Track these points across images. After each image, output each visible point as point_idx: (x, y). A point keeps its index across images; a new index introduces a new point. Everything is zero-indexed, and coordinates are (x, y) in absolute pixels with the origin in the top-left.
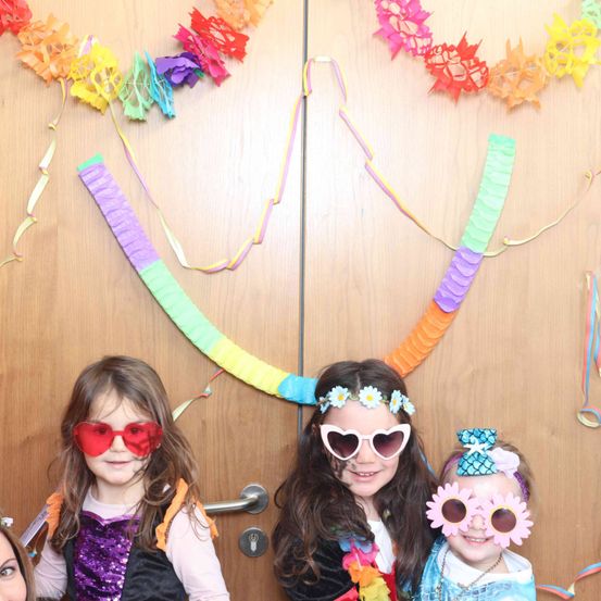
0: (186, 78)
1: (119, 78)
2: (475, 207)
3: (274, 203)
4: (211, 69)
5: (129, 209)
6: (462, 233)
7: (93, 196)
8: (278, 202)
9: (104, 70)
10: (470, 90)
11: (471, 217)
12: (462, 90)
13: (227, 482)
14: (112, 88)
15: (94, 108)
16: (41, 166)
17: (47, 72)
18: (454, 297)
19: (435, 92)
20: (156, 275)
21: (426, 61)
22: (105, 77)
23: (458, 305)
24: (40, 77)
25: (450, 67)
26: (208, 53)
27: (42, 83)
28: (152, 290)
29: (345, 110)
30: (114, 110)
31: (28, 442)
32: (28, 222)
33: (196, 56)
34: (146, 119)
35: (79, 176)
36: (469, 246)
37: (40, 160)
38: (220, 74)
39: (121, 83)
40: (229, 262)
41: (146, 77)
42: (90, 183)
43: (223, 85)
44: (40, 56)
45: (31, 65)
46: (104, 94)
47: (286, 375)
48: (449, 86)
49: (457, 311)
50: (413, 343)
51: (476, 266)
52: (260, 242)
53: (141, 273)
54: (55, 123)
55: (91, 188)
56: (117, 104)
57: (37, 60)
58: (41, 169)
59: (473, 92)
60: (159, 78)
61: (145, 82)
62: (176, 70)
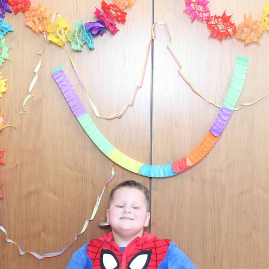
0: (99, 32)
1: (69, 32)
2: (230, 89)
3: (138, 88)
4: (110, 27)
5: (74, 91)
6: (223, 101)
7: (58, 84)
8: (141, 87)
9: (63, 29)
10: (227, 36)
11: (228, 94)
12: (224, 36)
14: (66, 36)
15: (59, 46)
16: (35, 71)
17: (38, 29)
18: (219, 130)
19: (212, 37)
20: (85, 121)
21: (207, 23)
22: (63, 32)
23: (221, 133)
24: (34, 32)
25: (218, 26)
26: (108, 21)
27: (36, 34)
28: (83, 127)
29: (170, 46)
30: (67, 46)
31: (29, 194)
32: (29, 96)
33: (103, 22)
34: (82, 50)
35: (52, 76)
36: (227, 106)
37: (34, 69)
38: (114, 29)
39: (70, 34)
40: (118, 115)
41: (81, 31)
42: (57, 79)
43: (115, 35)
44: (34, 22)
45: (31, 26)
46: (62, 39)
47: (143, 164)
48: (218, 35)
49: (220, 135)
50: (200, 149)
51: (230, 116)
52: (132, 106)
53: (78, 119)
54: (41, 52)
55: (57, 81)
56: (68, 44)
57: (33, 24)
58: (35, 73)
59: (229, 37)
60: (87, 32)
61: (81, 33)
62: (94, 28)
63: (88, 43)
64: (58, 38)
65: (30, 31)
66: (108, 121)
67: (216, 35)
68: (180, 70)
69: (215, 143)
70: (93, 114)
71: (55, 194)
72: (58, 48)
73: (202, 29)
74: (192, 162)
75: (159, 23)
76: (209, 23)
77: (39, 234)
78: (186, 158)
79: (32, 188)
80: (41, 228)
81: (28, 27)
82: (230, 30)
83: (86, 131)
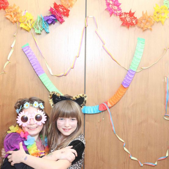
0: (52, 22)
2: (134, 58)
4: (59, 19)
5: (36, 59)
6: (130, 65)
7: (26, 55)
8: (78, 57)
11: (132, 61)
12: (130, 25)
16: (12, 46)
17: (13, 20)
18: (128, 84)
20: (44, 78)
26: (58, 15)
27: (12, 23)
28: (43, 81)
29: (97, 31)
32: (8, 62)
33: (55, 16)
34: (41, 33)
35: (22, 49)
36: (132, 69)
38: (62, 21)
39: (34, 23)
40: (64, 74)
43: (62, 24)
44: (11, 16)
45: (9, 18)
46: (29, 26)
50: (116, 96)
51: (134, 75)
52: (73, 68)
53: (39, 77)
56: (33, 29)
59: (133, 26)
60: (45, 22)
61: (41, 23)
62: (50, 20)
63: (45, 29)
64: (26, 25)
65: (8, 21)
67: (125, 25)
68: (104, 46)
69: (125, 92)
72: (27, 32)
74: (111, 104)
78: (107, 102)
79: (10, 120)
81: (7, 18)
82: (134, 21)
83: (44, 84)
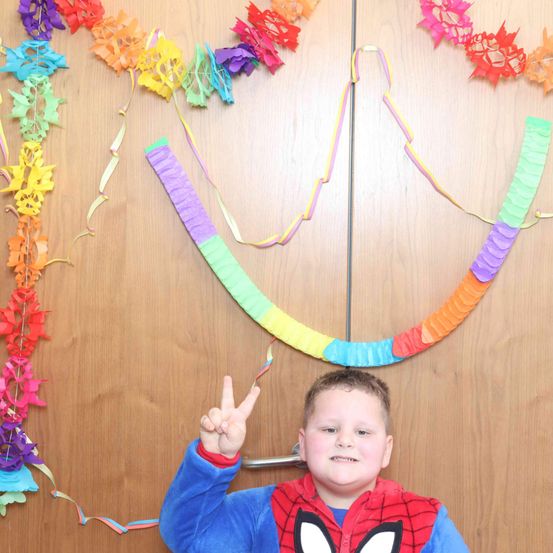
0: (243, 67)
1: (182, 68)
2: (513, 184)
3: (323, 182)
4: (266, 58)
5: (190, 188)
6: (499, 209)
7: (158, 175)
8: (328, 181)
9: (169, 62)
10: (508, 76)
11: (508, 195)
12: (501, 76)
13: (280, 440)
14: (175, 77)
15: (160, 96)
16: (112, 148)
17: (118, 62)
18: (490, 269)
19: (475, 78)
20: (214, 249)
21: (467, 49)
22: (169, 67)
23: (494, 276)
24: (111, 68)
25: (489, 54)
26: (263, 44)
27: (113, 73)
28: (210, 262)
29: (388, 95)
30: (177, 97)
31: (99, 399)
32: (100, 200)
33: (252, 47)
34: (207, 105)
35: (147, 158)
36: (505, 221)
37: (111, 143)
38: (274, 62)
39: (184, 73)
40: (280, 238)
41: (207, 66)
42: (156, 164)
43: (277, 73)
44: (111, 49)
45: (103, 57)
46: (168, 83)
47: (331, 340)
48: (488, 72)
49: (492, 281)
50: (450, 309)
51: (512, 240)
52: (309, 219)
53: (200, 246)
54: (125, 109)
55: (157, 168)
56: (180, 92)
57: (109, 52)
58: (111, 151)
59: (510, 78)
60: (218, 68)
61: (206, 70)
62: (234, 60)
63: (220, 91)
64: (159, 80)
65: (102, 66)
66: (261, 251)
67: (484, 74)
68: (409, 146)
69: (483, 297)
70: (229, 236)
71: (152, 401)
72: (160, 101)
73: (455, 61)
74: (433, 335)
75: (367, 48)
76: (470, 49)
77: (120, 482)
78: (421, 327)
79: (105, 387)
80: (123, 468)
81: (98, 58)
82: (514, 63)
83: (215, 270)
